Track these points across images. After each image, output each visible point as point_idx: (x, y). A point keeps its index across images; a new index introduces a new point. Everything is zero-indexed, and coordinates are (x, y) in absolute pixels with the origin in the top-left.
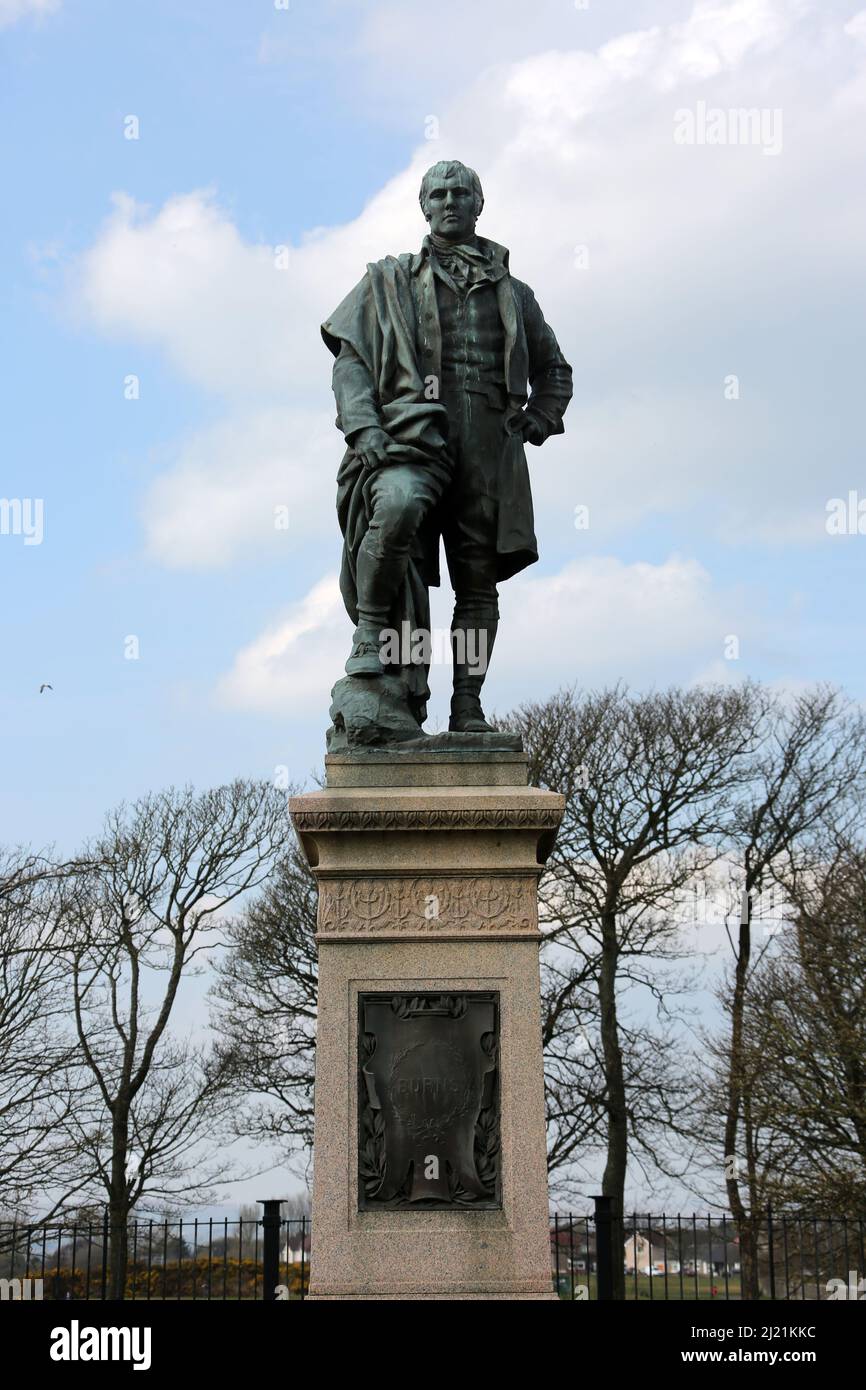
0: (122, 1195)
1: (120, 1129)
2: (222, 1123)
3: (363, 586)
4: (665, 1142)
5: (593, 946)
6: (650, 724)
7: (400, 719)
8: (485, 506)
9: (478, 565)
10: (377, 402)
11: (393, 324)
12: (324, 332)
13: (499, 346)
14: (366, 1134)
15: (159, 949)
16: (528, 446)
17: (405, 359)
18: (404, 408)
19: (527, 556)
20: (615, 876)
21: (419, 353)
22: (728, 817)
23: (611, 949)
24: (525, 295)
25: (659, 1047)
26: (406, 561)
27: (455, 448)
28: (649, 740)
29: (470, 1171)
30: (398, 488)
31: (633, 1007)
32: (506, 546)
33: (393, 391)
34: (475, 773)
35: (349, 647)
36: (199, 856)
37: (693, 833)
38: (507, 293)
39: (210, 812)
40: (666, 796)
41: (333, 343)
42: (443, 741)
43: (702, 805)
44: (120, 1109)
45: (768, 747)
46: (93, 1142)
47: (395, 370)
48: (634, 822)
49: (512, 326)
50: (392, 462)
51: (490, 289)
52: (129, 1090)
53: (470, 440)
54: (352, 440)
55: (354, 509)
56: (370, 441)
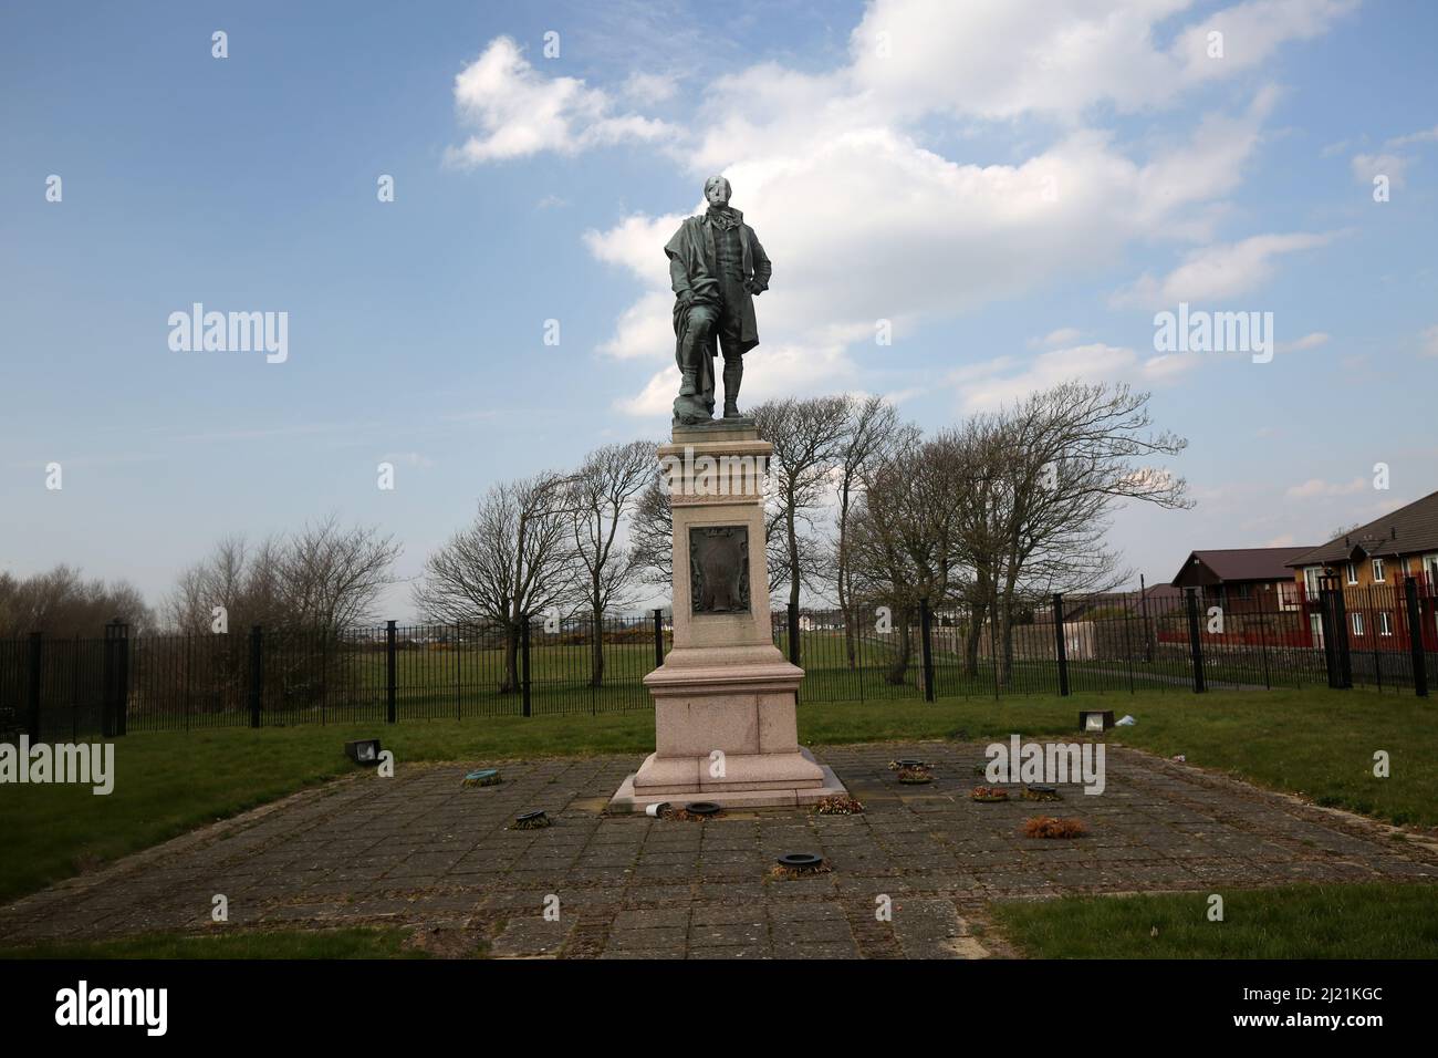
0: (599, 606)
1: (596, 582)
2: (637, 578)
3: (686, 357)
4: (815, 580)
5: (784, 504)
6: (805, 412)
7: (703, 413)
8: (736, 322)
9: (733, 347)
10: (689, 278)
11: (695, 245)
12: (666, 250)
13: (740, 253)
14: (694, 584)
15: (608, 510)
16: (753, 296)
17: (701, 260)
18: (701, 281)
19: (755, 343)
20: (793, 476)
21: (706, 256)
22: (838, 450)
23: (792, 505)
24: (750, 231)
25: (812, 543)
26: (703, 346)
27: (722, 297)
28: (805, 419)
29: (738, 598)
30: (700, 315)
31: (801, 528)
32: (745, 338)
33: (695, 273)
34: (735, 435)
35: (680, 383)
36: (623, 472)
37: (824, 457)
38: (742, 230)
39: (626, 454)
40: (813, 442)
41: (669, 254)
42: (721, 422)
43: (828, 446)
44: (596, 574)
45: (853, 419)
46: (585, 587)
47: (696, 264)
48: (800, 454)
49: (745, 245)
50: (696, 304)
51: (735, 229)
52: (599, 566)
53: (729, 294)
54: (678, 295)
55: (681, 324)
56: (687, 295)
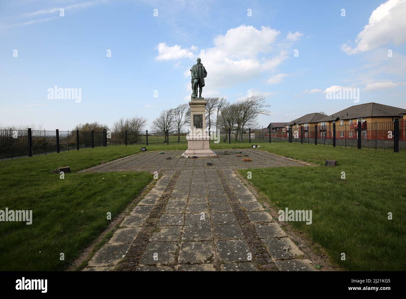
0: (179, 130)
1: (179, 125)
2: (185, 125)
3: (193, 87)
5: (208, 114)
6: (212, 100)
7: (196, 96)
8: (201, 82)
9: (201, 86)
10: (194, 75)
11: (195, 69)
13: (202, 71)
14: (194, 123)
15: (181, 115)
16: (204, 78)
17: (196, 72)
18: (196, 75)
20: (210, 110)
21: (197, 71)
22: (217, 106)
23: (209, 114)
24: (204, 67)
25: (212, 120)
26: (196, 86)
27: (199, 78)
28: (212, 101)
29: (201, 126)
30: (195, 81)
31: (211, 118)
32: (203, 85)
35: (192, 92)
36: (183, 108)
37: (215, 107)
38: (203, 67)
39: (184, 106)
40: (213, 104)
41: (191, 71)
42: (199, 98)
43: (215, 105)
44: (179, 124)
45: (219, 101)
46: (177, 126)
47: (195, 72)
48: (211, 106)
49: (203, 69)
50: (195, 79)
51: (202, 67)
52: (179, 123)
53: (200, 77)
54: (192, 77)
55: (192, 82)
56: (193, 77)
